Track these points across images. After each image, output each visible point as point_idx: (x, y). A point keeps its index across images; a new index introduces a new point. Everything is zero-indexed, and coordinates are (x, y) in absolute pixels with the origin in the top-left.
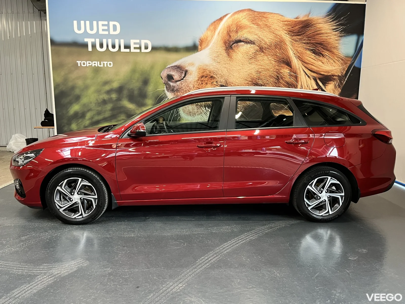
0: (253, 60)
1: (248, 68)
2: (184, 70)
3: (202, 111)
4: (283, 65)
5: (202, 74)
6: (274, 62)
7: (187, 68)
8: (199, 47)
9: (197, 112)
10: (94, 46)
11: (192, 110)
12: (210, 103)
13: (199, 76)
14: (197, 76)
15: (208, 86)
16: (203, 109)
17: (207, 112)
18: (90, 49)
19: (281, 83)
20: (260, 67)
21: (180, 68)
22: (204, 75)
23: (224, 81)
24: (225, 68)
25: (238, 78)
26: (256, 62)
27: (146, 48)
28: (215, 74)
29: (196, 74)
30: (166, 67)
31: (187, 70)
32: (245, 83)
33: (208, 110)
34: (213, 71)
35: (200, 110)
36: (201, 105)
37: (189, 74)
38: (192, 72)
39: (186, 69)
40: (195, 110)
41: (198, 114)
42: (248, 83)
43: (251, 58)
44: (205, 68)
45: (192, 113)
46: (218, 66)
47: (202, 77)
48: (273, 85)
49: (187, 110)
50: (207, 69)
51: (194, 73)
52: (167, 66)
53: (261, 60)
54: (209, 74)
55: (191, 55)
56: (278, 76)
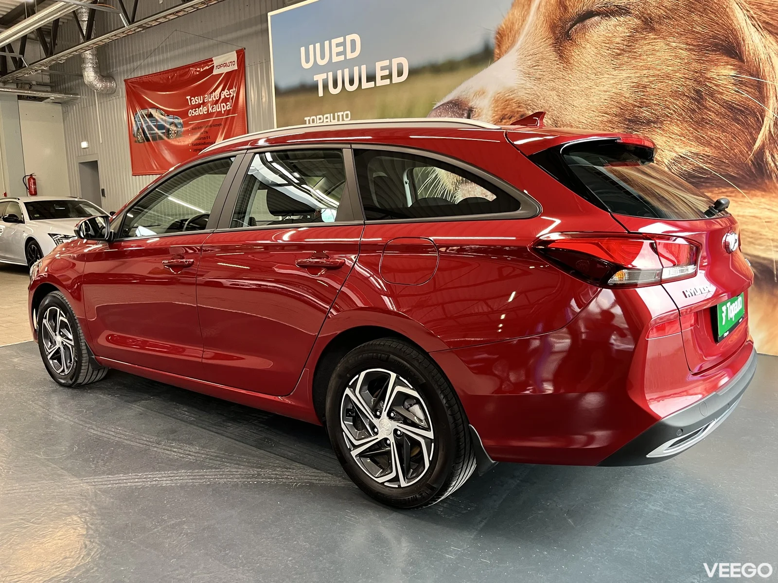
0: (625, 58)
1: (612, 82)
2: (465, 109)
4: (713, 56)
5: (502, 111)
6: (684, 53)
7: (472, 103)
8: (497, 51)
10: (326, 87)
13: (496, 117)
14: (492, 119)
18: (321, 93)
19: (710, 110)
20: (645, 72)
21: (458, 105)
22: (506, 113)
23: (550, 122)
24: (553, 89)
25: (584, 110)
26: (633, 62)
27: (400, 74)
28: (529, 108)
29: (490, 113)
30: (433, 108)
31: (472, 108)
32: (602, 122)
34: (526, 101)
37: (475, 116)
38: (482, 111)
39: (470, 105)
42: (610, 122)
43: (618, 51)
44: (508, 98)
46: (535, 88)
47: (501, 120)
48: (684, 118)
50: (512, 100)
51: (485, 111)
52: (435, 104)
53: (648, 53)
54: (517, 109)
55: (479, 72)
56: (698, 92)
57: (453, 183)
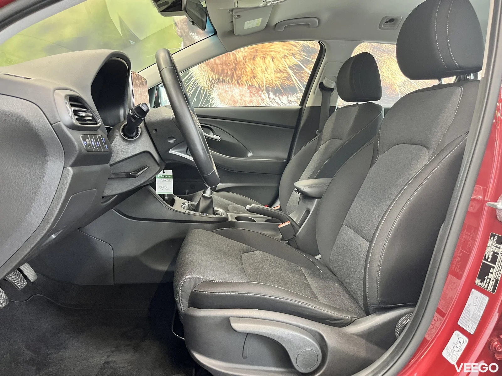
3: (260, 101)
11: (239, 98)
12: (278, 83)
15: (275, 46)
16: (263, 95)
33: (275, 98)
35: (256, 97)
36: (259, 87)
40: (245, 97)
45: (240, 103)
49: (229, 97)
57: (208, 81)
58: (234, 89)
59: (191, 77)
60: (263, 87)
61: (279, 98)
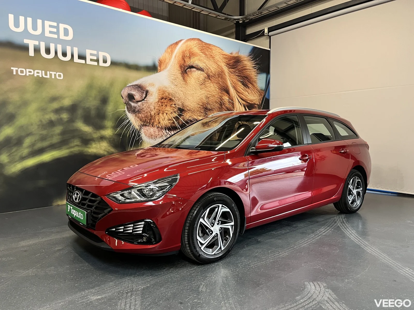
0: (203, 86)
1: (200, 93)
2: (144, 90)
3: (162, 134)
4: (224, 93)
5: (162, 95)
6: (218, 90)
7: (148, 88)
8: (159, 68)
9: (159, 135)
10: (37, 50)
11: (154, 133)
13: (159, 97)
14: (157, 98)
15: (167, 108)
16: (163, 131)
17: (167, 135)
18: (31, 53)
19: (223, 109)
20: (208, 93)
21: (141, 87)
22: (164, 97)
23: (181, 104)
24: (182, 91)
25: (192, 102)
26: (205, 88)
27: (105, 61)
28: (173, 96)
29: (157, 95)
30: (127, 86)
31: (148, 90)
32: (197, 107)
33: (169, 132)
34: (172, 93)
35: (160, 132)
37: (150, 95)
38: (153, 93)
39: (147, 89)
40: (156, 132)
41: (159, 137)
42: (200, 107)
43: (201, 84)
44: (164, 90)
45: (154, 136)
46: (175, 89)
47: (162, 99)
48: (218, 110)
49: (149, 133)
50: (166, 91)
51: (154, 93)
52: (128, 84)
53: (209, 87)
54: (168, 96)
55: (151, 75)
56: (221, 102)
57: (139, 126)
58: (151, 129)
59: (131, 124)
60: (163, 127)
61: (170, 132)
